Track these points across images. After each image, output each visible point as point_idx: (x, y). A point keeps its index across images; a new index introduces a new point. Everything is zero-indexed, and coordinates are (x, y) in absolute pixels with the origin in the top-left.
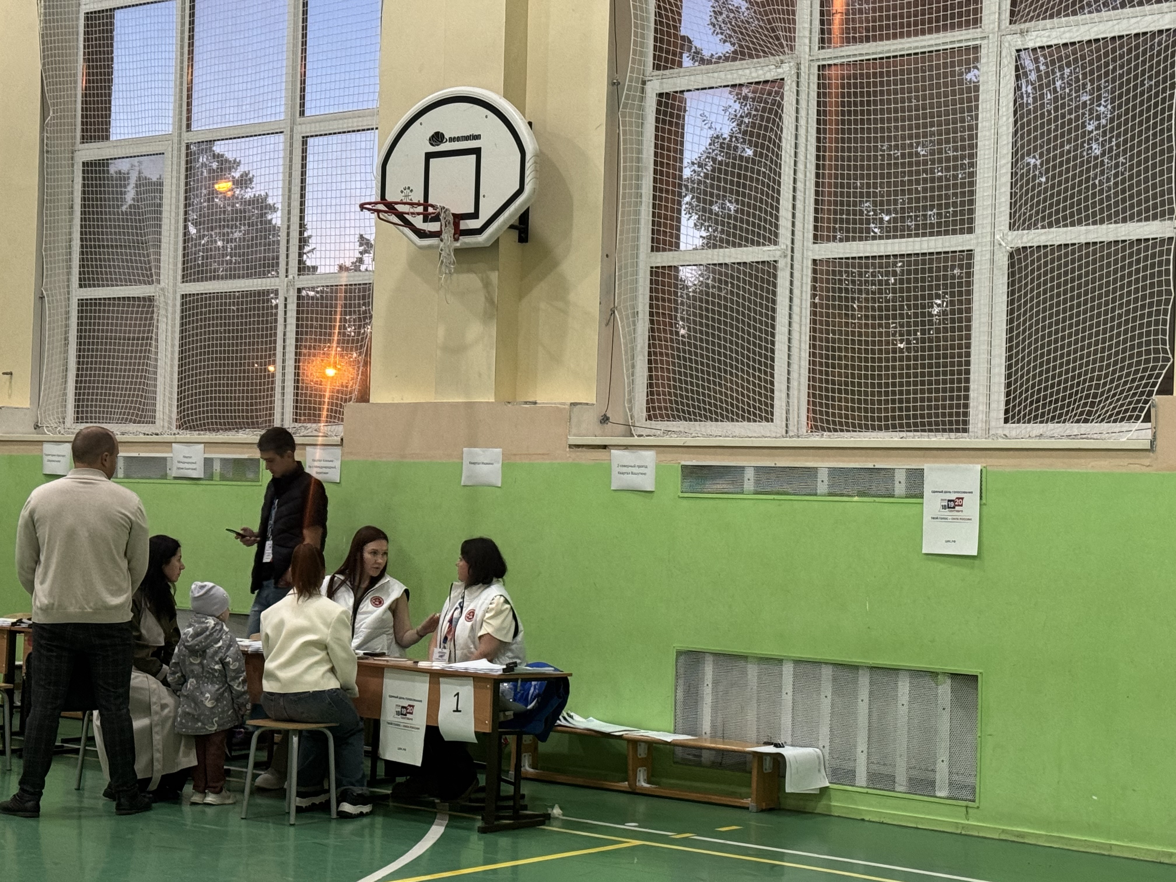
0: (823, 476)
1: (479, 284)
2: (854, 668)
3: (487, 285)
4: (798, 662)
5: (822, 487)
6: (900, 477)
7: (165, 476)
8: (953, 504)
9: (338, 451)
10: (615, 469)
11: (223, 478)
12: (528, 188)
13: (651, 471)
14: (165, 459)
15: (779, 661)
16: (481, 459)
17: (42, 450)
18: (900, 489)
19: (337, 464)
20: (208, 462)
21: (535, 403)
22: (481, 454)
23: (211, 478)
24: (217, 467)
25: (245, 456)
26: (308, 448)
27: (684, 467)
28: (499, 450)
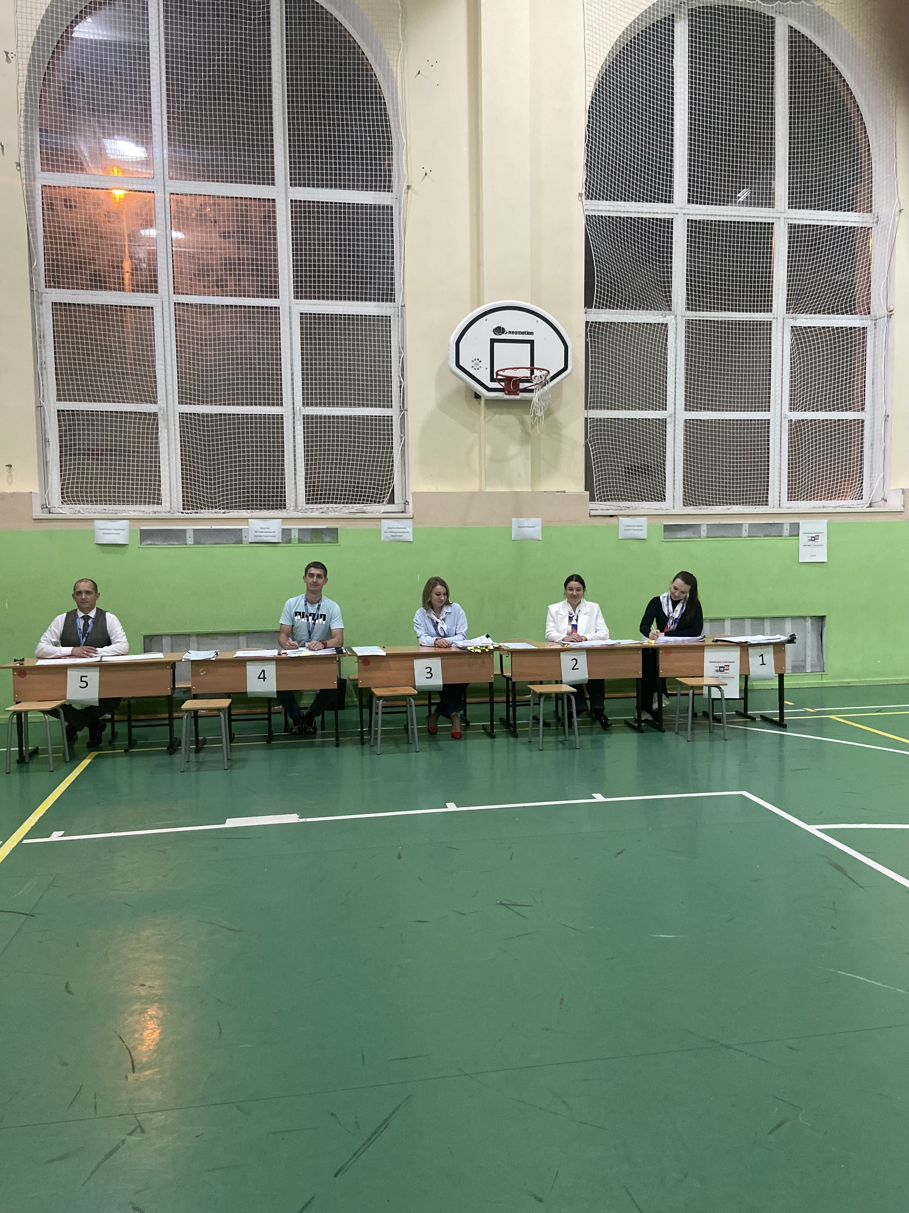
1: (517, 422)
2: (762, 619)
3: (522, 423)
4: (733, 619)
5: (745, 533)
6: (786, 527)
7: (241, 542)
8: (814, 539)
9: (410, 521)
10: (622, 528)
11: (300, 541)
12: (570, 367)
13: (645, 529)
14: (241, 530)
15: (723, 620)
16: (525, 524)
17: (94, 526)
18: (786, 532)
19: (410, 530)
20: (286, 533)
21: (564, 492)
23: (289, 541)
24: (295, 535)
25: (324, 527)
27: (665, 526)
28: (540, 519)
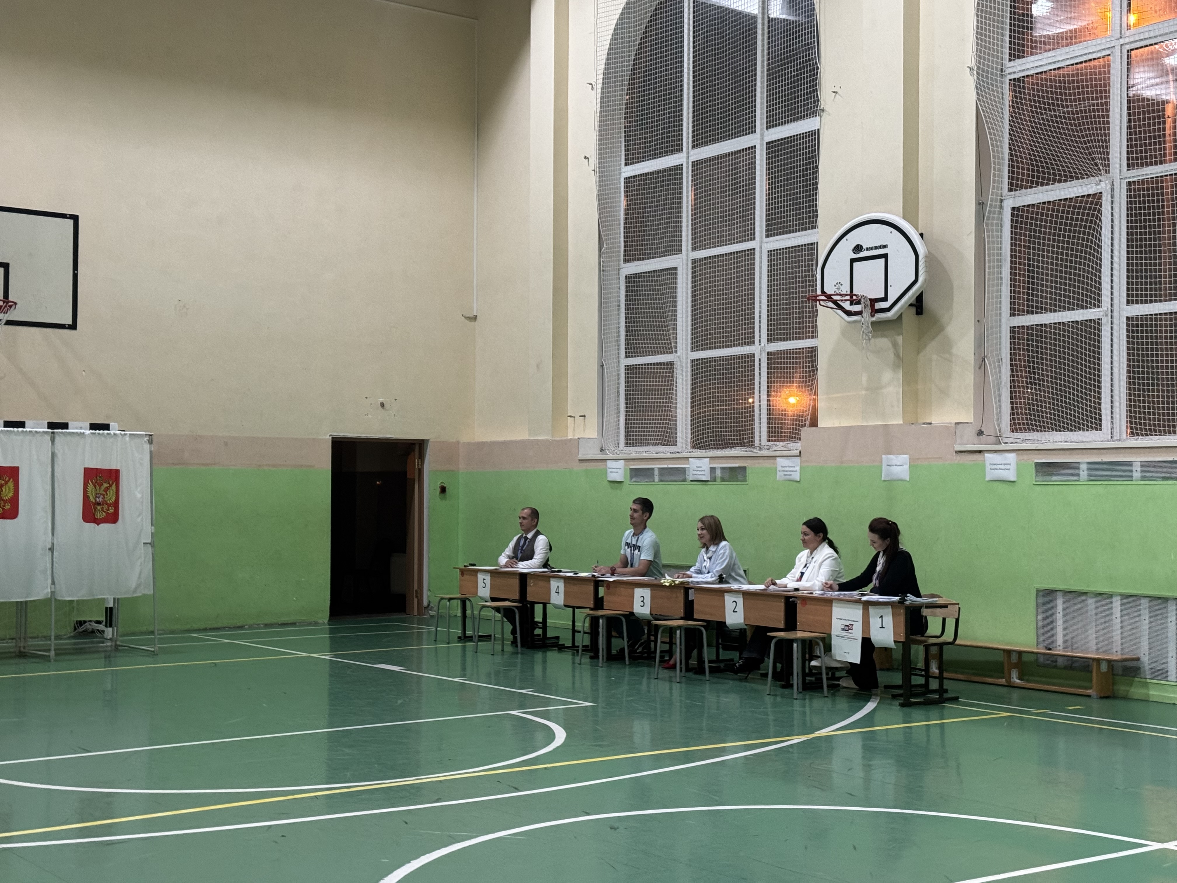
0: (1137, 467)
1: (890, 345)
2: (1165, 599)
3: (895, 345)
4: (1123, 596)
5: (1137, 475)
7: (684, 480)
9: (798, 460)
10: (988, 467)
11: (723, 480)
12: (921, 279)
13: (1013, 467)
14: (684, 469)
15: (1110, 596)
16: (894, 463)
17: (606, 465)
19: (798, 468)
20: (713, 470)
21: (931, 424)
22: (895, 459)
23: (715, 481)
24: (718, 473)
25: (737, 465)
26: (778, 459)
27: (1037, 464)
28: (907, 456)
